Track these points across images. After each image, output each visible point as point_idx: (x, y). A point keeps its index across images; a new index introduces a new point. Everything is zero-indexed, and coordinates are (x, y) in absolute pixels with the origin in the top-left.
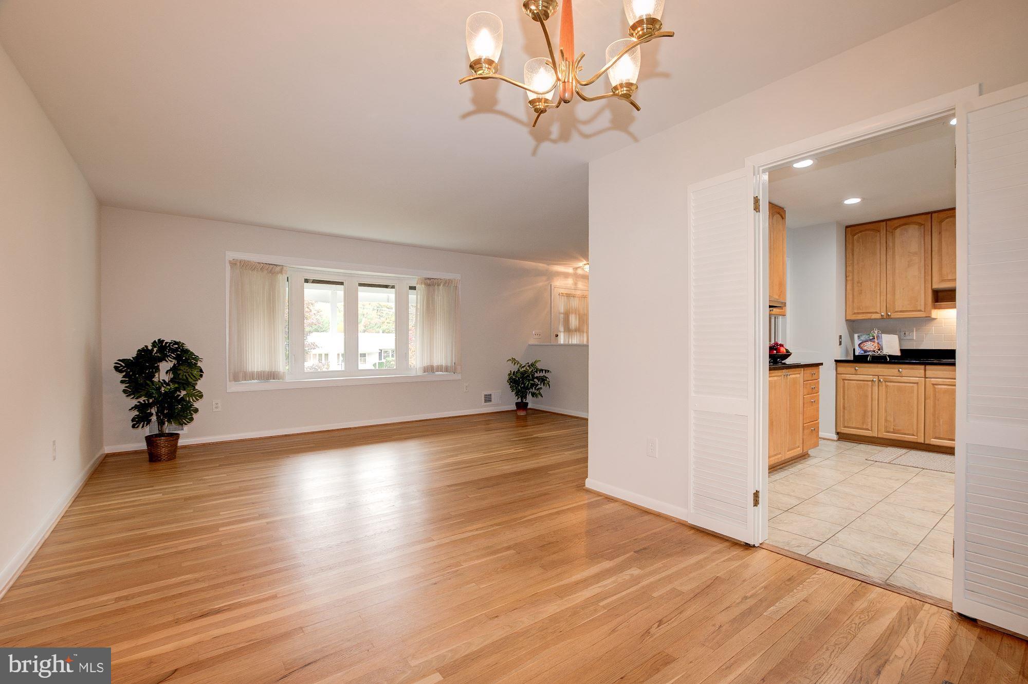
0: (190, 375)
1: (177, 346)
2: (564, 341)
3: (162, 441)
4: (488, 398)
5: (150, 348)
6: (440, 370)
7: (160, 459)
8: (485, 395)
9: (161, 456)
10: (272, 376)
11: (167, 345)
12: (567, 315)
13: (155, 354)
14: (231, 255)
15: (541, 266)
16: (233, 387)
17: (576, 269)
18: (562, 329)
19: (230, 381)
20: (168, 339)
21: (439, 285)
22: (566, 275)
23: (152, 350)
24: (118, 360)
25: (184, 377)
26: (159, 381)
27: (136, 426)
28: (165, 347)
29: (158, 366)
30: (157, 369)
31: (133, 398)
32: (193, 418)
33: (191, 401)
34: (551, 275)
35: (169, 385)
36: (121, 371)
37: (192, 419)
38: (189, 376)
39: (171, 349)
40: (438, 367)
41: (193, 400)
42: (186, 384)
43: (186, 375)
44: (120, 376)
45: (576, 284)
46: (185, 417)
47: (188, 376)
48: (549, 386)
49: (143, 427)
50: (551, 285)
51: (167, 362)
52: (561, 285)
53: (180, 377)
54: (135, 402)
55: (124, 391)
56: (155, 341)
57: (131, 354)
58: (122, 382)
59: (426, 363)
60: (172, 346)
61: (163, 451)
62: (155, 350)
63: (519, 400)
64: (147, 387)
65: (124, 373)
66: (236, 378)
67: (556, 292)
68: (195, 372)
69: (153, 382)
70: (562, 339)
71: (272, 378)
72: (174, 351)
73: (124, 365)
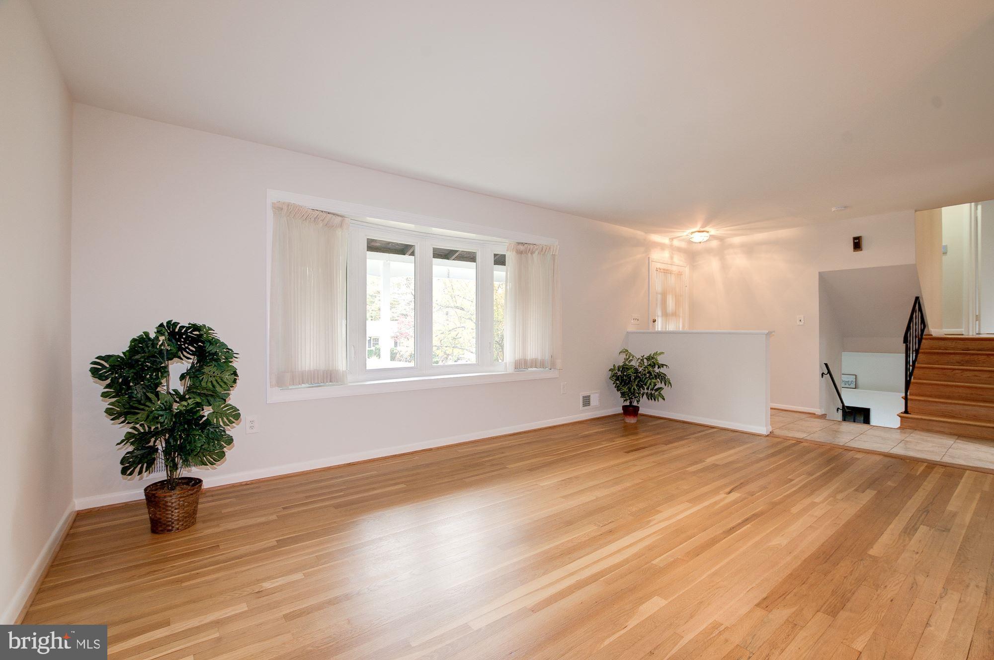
0: (219, 380)
1: (197, 333)
2: (662, 328)
3: (173, 498)
4: (587, 401)
5: (152, 335)
6: (534, 365)
7: (170, 528)
8: (584, 397)
9: (173, 523)
10: (329, 377)
11: (183, 331)
12: (664, 295)
13: (161, 346)
14: (275, 196)
15: (639, 234)
16: (276, 396)
17: (672, 239)
18: (659, 313)
19: (271, 386)
20: (184, 322)
21: (532, 253)
22: (662, 247)
23: (157, 338)
24: (97, 358)
25: (210, 385)
26: (169, 393)
27: (128, 472)
28: (180, 334)
29: (166, 367)
30: (165, 371)
31: (122, 422)
32: (224, 452)
33: (221, 424)
34: (649, 246)
35: (186, 400)
36: (102, 378)
37: (222, 455)
38: (218, 383)
39: (188, 337)
40: (532, 361)
41: (224, 422)
42: (212, 396)
43: (211, 382)
44: (100, 387)
45: (672, 258)
46: (211, 453)
47: (215, 383)
48: (671, 386)
49: (140, 473)
50: (649, 258)
51: (182, 359)
52: (660, 257)
53: (203, 384)
54: (127, 429)
55: (109, 412)
56: (162, 325)
57: (119, 347)
58: (104, 395)
59: (518, 356)
60: (191, 332)
61: (175, 514)
62: (162, 338)
63: (628, 403)
64: (148, 404)
65: (109, 381)
66: (280, 382)
67: (654, 266)
68: (227, 376)
69: (157, 395)
70: (659, 326)
71: (329, 381)
72: (193, 341)
73: (108, 366)
